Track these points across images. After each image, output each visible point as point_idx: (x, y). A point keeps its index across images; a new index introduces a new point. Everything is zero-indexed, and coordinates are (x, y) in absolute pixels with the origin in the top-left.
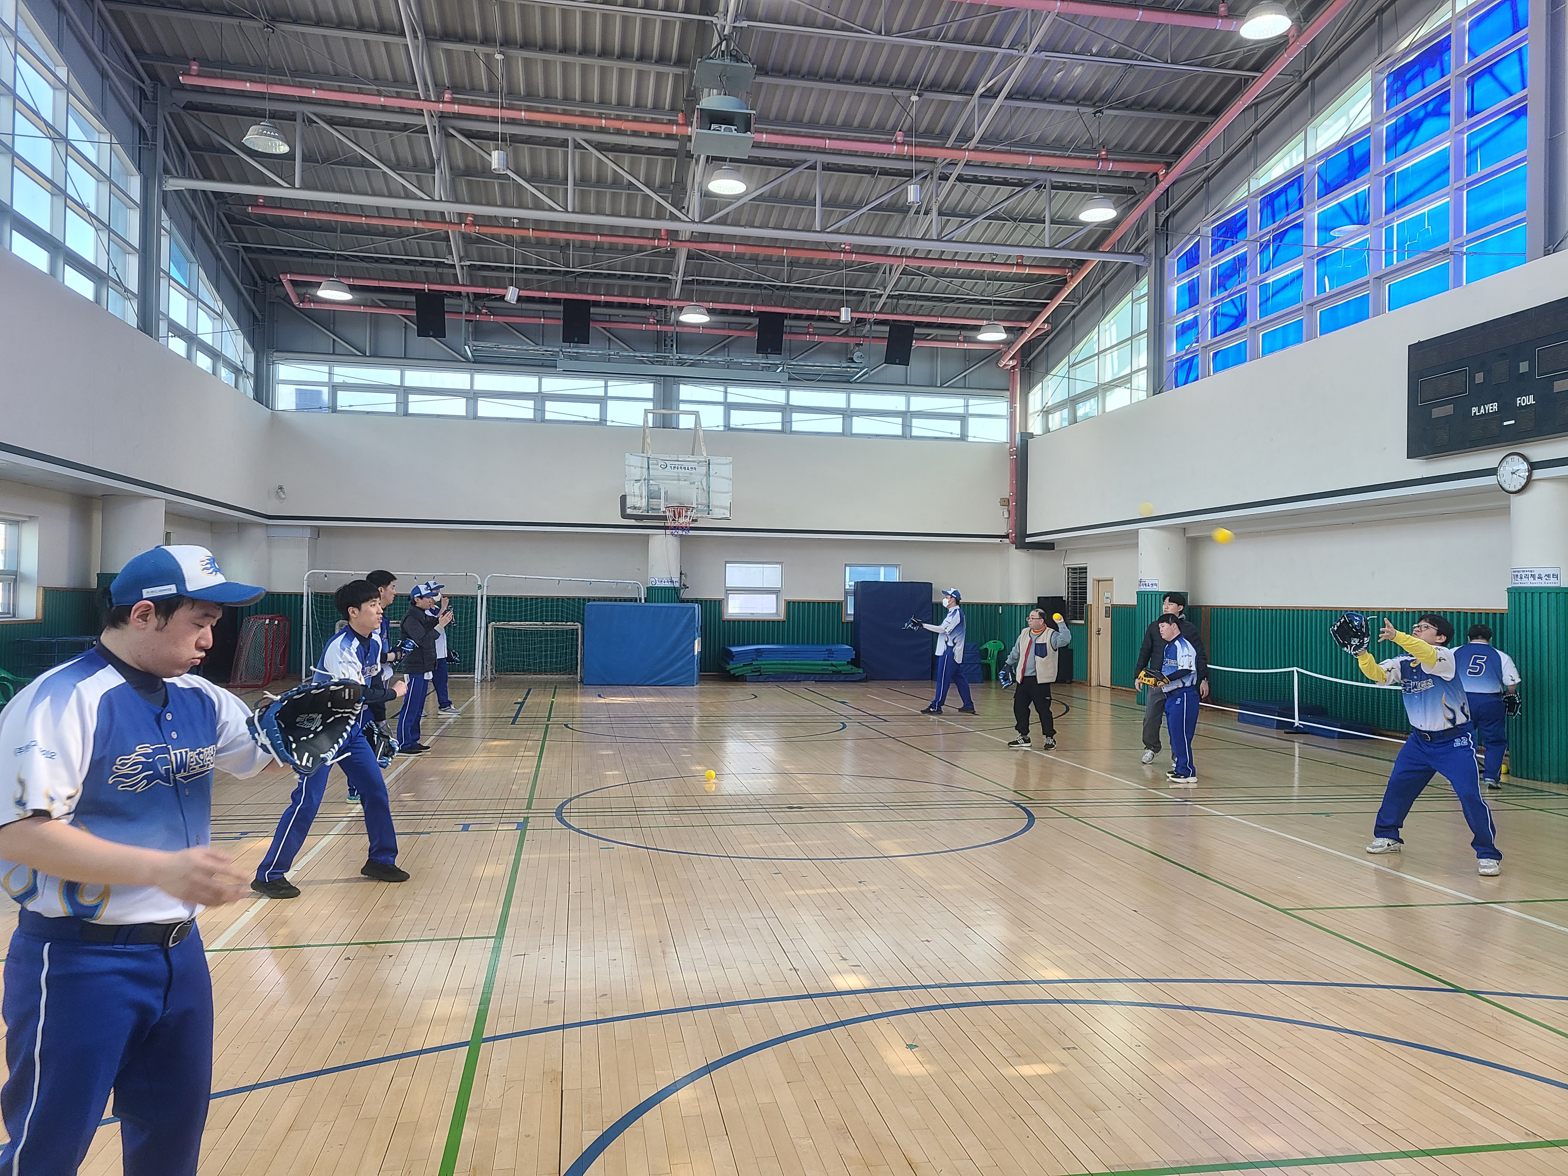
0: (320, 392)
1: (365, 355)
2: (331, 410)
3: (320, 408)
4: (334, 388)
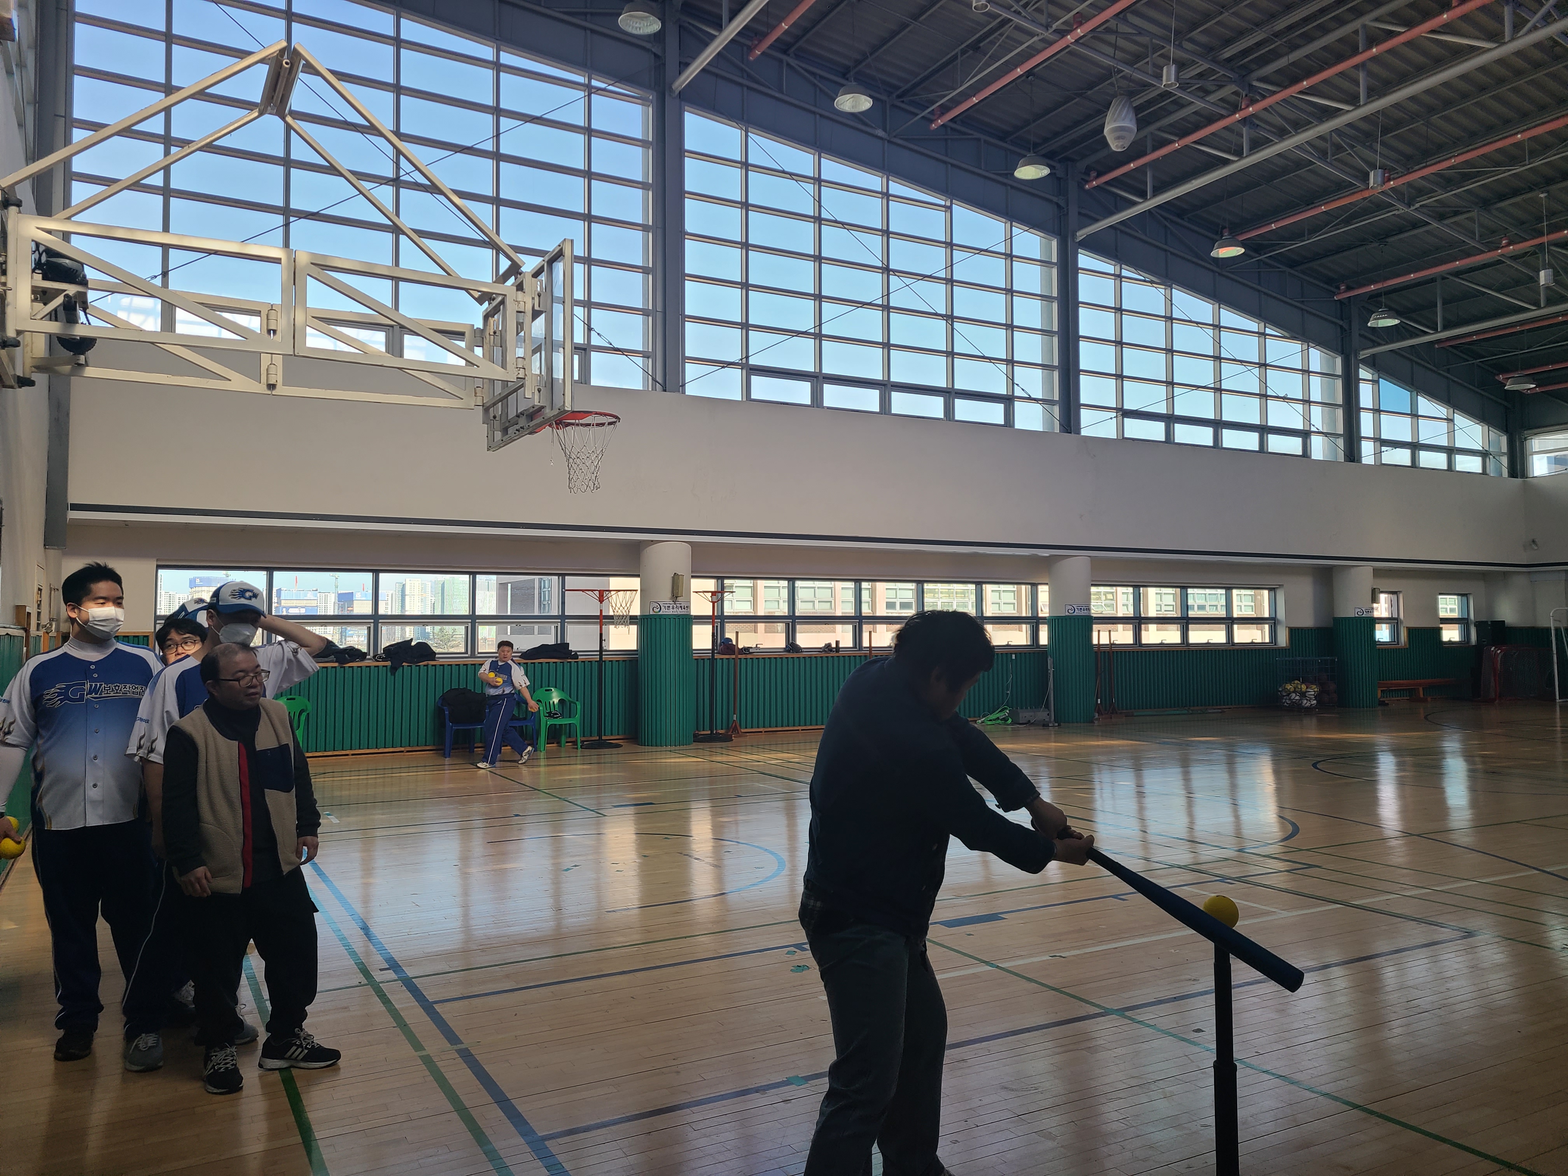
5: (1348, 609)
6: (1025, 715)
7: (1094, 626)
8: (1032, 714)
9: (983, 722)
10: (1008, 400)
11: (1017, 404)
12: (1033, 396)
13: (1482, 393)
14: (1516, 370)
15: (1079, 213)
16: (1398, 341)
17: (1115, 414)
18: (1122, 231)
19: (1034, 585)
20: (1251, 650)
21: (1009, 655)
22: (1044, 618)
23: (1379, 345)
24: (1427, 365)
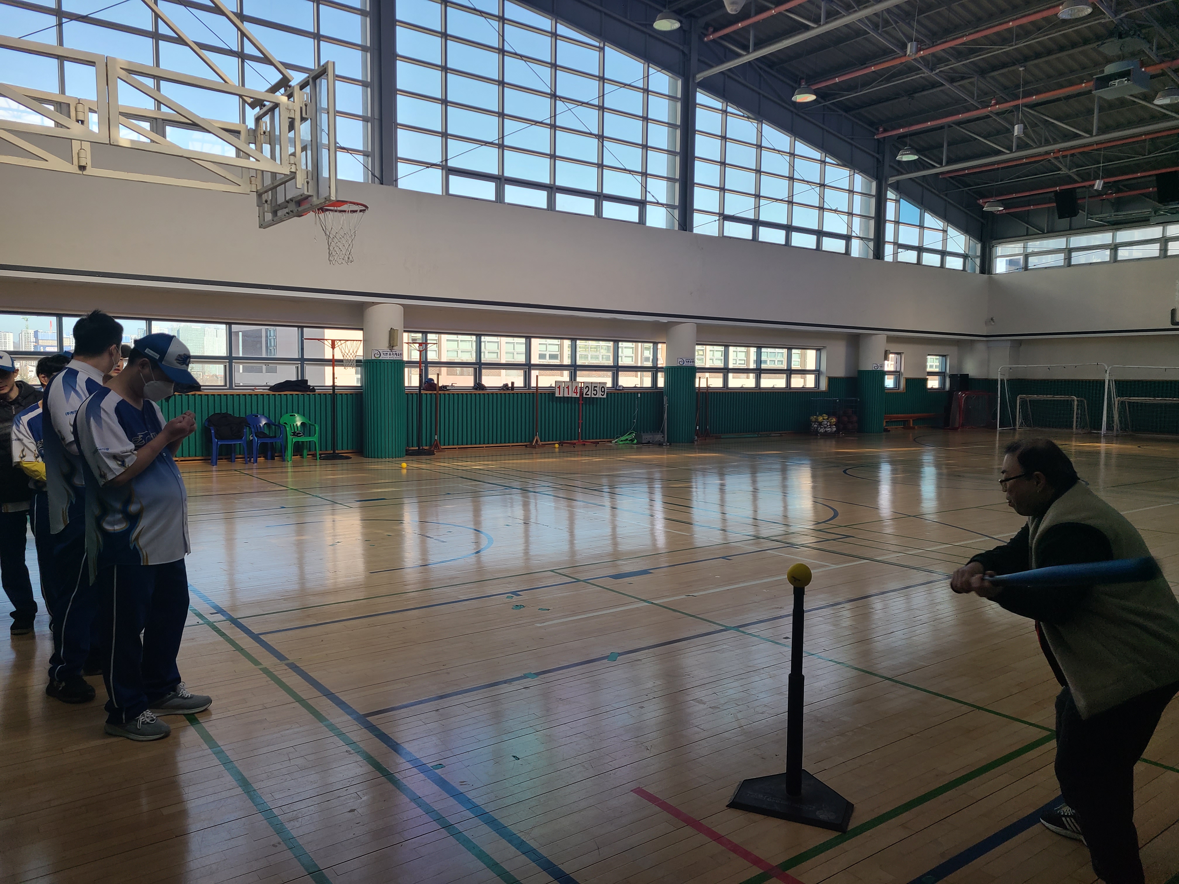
0: (1020, 259)
1: (1044, 233)
2: (1024, 269)
3: (1018, 269)
4: (1026, 257)
5: (868, 365)
6: (646, 437)
7: (697, 374)
8: (651, 436)
9: (616, 442)
10: (642, 204)
11: (649, 207)
12: (660, 202)
13: (968, 212)
14: (992, 197)
15: (699, 60)
16: (915, 172)
17: (717, 218)
18: (729, 77)
19: (655, 344)
20: (803, 393)
21: (636, 394)
22: (662, 368)
23: (902, 174)
24: (933, 190)
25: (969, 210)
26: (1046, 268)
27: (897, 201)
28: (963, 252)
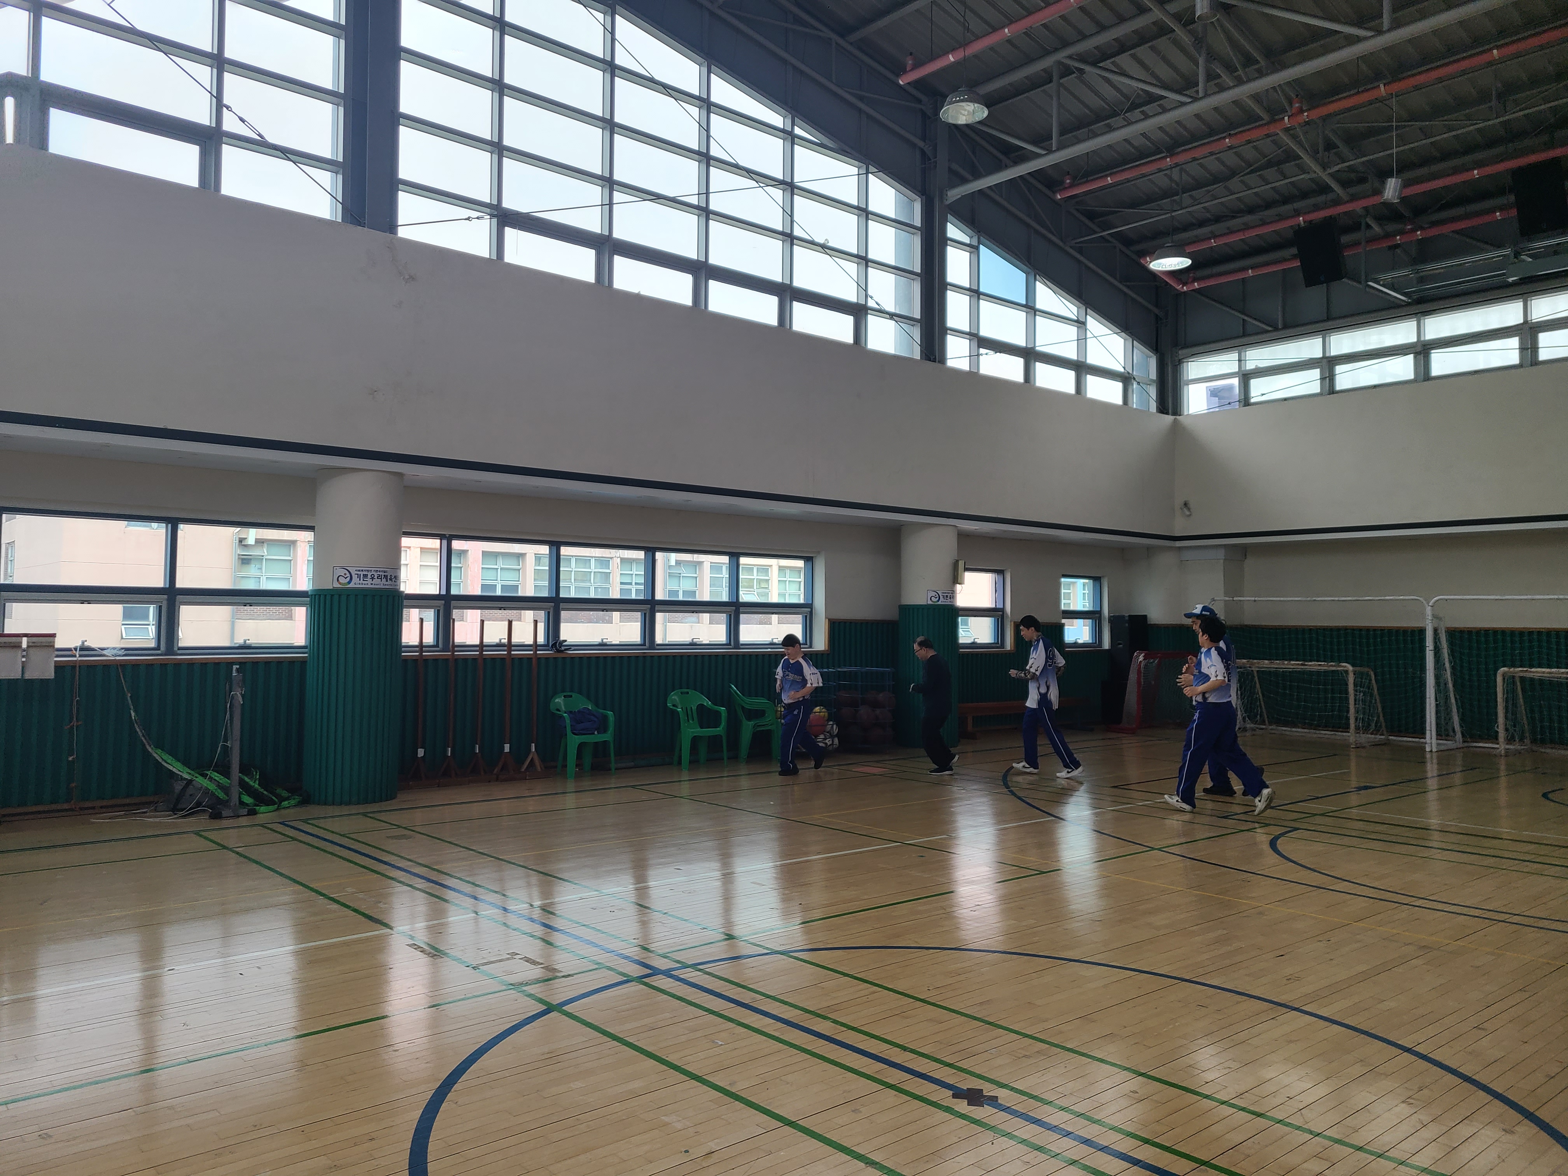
0: (1231, 386)
1: (1276, 329)
2: (1242, 404)
3: (1229, 404)
4: (1246, 377)
5: (918, 594)
10: (196, 136)
11: (233, 152)
13: (1126, 290)
17: (478, 215)
24: (1050, 236)
25: (1128, 287)
26: (1285, 399)
27: (974, 249)
28: (1122, 370)
